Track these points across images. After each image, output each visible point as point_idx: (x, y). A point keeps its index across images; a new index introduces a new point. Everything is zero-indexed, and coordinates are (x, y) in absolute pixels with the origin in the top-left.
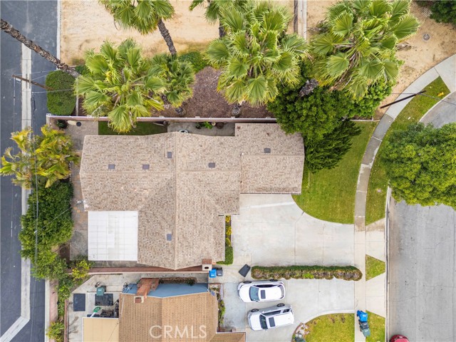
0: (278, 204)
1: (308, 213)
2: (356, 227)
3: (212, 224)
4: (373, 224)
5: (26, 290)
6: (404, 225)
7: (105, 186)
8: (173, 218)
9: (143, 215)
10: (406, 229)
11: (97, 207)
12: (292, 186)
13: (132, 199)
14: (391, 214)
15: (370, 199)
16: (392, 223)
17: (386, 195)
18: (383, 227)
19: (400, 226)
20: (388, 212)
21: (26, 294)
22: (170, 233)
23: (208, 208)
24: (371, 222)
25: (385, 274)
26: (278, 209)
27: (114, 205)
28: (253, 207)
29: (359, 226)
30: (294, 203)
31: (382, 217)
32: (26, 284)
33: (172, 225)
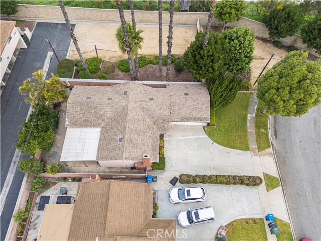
0: (196, 137)
1: (217, 142)
2: (252, 153)
3: (150, 136)
4: (264, 151)
5: (5, 191)
6: (286, 153)
7: (82, 109)
8: (125, 127)
9: (104, 129)
10: (288, 155)
11: (74, 124)
12: (204, 117)
13: (98, 119)
14: (275, 145)
15: (258, 135)
16: (277, 151)
17: (268, 133)
18: (271, 154)
19: (283, 153)
20: (273, 145)
21: (4, 195)
22: (122, 137)
23: (148, 126)
24: (262, 150)
25: (281, 186)
26: (196, 139)
27: (86, 123)
28: (178, 138)
29: (254, 152)
30: (207, 136)
31: (269, 147)
32: (7, 187)
33: (123, 132)
